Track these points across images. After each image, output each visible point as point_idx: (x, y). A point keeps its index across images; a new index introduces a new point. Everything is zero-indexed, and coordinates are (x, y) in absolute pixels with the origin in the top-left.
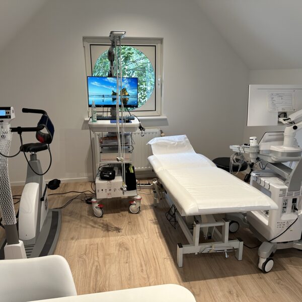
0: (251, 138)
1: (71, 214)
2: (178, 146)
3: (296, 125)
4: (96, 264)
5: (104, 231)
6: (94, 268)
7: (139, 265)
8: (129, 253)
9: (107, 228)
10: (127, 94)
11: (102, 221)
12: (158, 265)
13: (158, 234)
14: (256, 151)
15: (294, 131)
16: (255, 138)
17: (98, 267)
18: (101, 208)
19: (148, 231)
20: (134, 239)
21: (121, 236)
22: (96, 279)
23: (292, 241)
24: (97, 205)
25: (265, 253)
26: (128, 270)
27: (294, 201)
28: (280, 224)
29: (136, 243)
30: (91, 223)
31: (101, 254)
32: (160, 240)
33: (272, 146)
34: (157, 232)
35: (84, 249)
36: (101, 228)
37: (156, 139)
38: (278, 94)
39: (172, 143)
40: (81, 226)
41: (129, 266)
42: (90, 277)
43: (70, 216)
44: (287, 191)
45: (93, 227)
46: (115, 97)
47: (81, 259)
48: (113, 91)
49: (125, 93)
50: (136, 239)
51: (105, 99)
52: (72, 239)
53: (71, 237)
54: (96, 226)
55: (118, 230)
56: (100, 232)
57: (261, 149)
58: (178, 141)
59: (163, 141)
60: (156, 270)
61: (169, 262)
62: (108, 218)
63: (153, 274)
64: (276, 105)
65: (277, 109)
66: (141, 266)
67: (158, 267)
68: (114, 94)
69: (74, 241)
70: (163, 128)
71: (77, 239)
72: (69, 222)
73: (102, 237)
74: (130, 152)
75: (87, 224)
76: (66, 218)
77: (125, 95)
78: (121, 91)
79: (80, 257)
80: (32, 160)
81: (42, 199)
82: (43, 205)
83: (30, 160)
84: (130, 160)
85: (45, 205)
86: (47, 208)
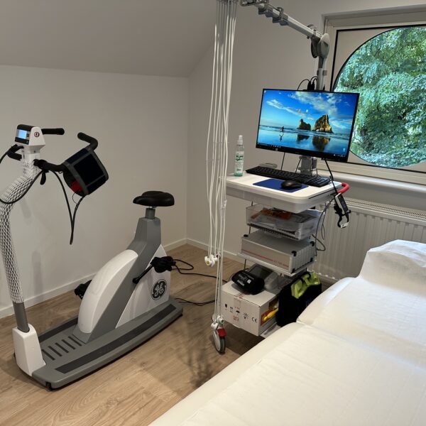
5: (192, 382)
10: (328, 128)
11: (212, 361)
18: (221, 337)
30: (195, 355)
36: (196, 372)
37: (398, 242)
40: (178, 350)
43: (190, 324)
45: (190, 363)
47: (104, 408)
48: (302, 120)
49: (325, 126)
52: (142, 364)
53: (146, 360)
54: (196, 364)
56: (186, 378)
68: (305, 126)
69: (139, 369)
71: (146, 370)
72: (176, 332)
73: (175, 391)
74: (294, 253)
75: (190, 352)
76: (182, 324)
77: (324, 131)
78: (317, 122)
79: (108, 403)
80: (147, 217)
81: (136, 281)
82: (141, 290)
83: (144, 216)
84: (290, 269)
85: (155, 291)
86: (161, 295)
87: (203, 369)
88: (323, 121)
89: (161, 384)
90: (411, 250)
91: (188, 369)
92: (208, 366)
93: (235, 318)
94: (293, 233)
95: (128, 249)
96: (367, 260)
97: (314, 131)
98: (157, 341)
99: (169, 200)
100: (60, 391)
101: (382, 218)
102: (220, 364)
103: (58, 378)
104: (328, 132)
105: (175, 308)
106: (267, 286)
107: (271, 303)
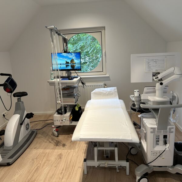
0: (135, 91)
1: (43, 133)
2: (109, 94)
3: (162, 82)
4: (39, 165)
5: (55, 145)
6: (36, 167)
7: (62, 169)
8: (61, 161)
9: (57, 144)
10: (74, 62)
11: (57, 139)
12: (73, 171)
13: (84, 151)
14: (138, 100)
15: (161, 86)
16: (138, 90)
17: (39, 167)
18: (57, 131)
19: (79, 148)
20: (68, 153)
21: (62, 149)
22: (33, 175)
23: (166, 166)
24: (55, 129)
25: (139, 172)
26: (54, 171)
27: (165, 137)
28: (154, 153)
29: (68, 155)
30: (50, 140)
31: (45, 159)
32: (83, 154)
33: (149, 97)
34: (85, 149)
35: (38, 155)
36: (54, 143)
37: (96, 89)
38: (153, 60)
39: (105, 92)
40: (44, 141)
41: (56, 169)
42: (31, 173)
43: (42, 134)
44: (156, 130)
45: (50, 142)
46: (68, 64)
47: (32, 161)
48: (66, 61)
49: (73, 62)
50: (69, 153)
51: (62, 66)
52: (35, 148)
53: (35, 147)
54: (52, 142)
55: (64, 145)
56: (52, 145)
57: (142, 98)
58: (109, 91)
59: (100, 91)
60: (70, 174)
61: (81, 170)
62: (61, 137)
63: (67, 177)
64: (152, 67)
65: (151, 71)
66: (63, 170)
67: (72, 172)
68: (67, 63)
69: (35, 150)
70: (106, 82)
71: (38, 149)
72: (39, 138)
73: (51, 149)
74: (74, 98)
75: (48, 140)
76: (39, 135)
79: (33, 160)
80: (18, 101)
81: (21, 124)
82: (23, 127)
83: (17, 101)
84: (74, 103)
85: (26, 127)
86: (28, 129)
87: (55, 142)
88: (72, 61)
89: (45, 150)
90: (100, 90)
91: (51, 144)
92: (56, 141)
93: (61, 123)
94: (73, 92)
95: (14, 114)
96: (92, 95)
98: (34, 142)
99: (26, 93)
100: (13, 164)
101: (88, 86)
102: (59, 139)
103: (10, 161)
105: (34, 132)
106: (67, 111)
107: (71, 114)
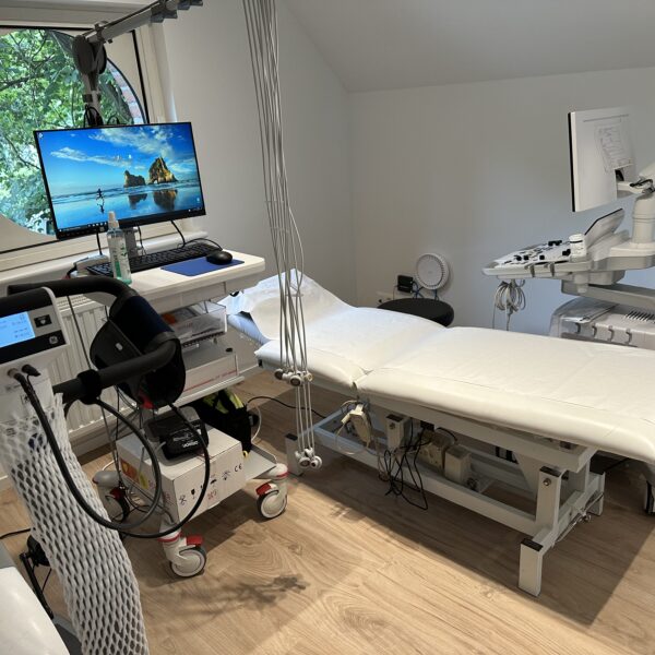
5: (260, 608)
7: (460, 648)
9: (256, 595)
10: (169, 177)
11: (216, 584)
12: (495, 619)
18: (196, 548)
20: (362, 587)
21: (320, 595)
24: (183, 544)
36: (237, 603)
40: (172, 631)
48: (127, 173)
49: (163, 175)
50: (366, 585)
54: (219, 605)
56: (250, 616)
57: (596, 258)
60: (506, 634)
61: (504, 597)
65: (613, 165)
66: (468, 646)
67: (502, 624)
68: (135, 181)
73: (278, 629)
74: (231, 350)
77: (165, 181)
78: (151, 171)
87: (232, 595)
88: (158, 168)
89: (258, 649)
91: (227, 615)
93: (211, 497)
94: (216, 328)
97: (151, 184)
104: (170, 181)
